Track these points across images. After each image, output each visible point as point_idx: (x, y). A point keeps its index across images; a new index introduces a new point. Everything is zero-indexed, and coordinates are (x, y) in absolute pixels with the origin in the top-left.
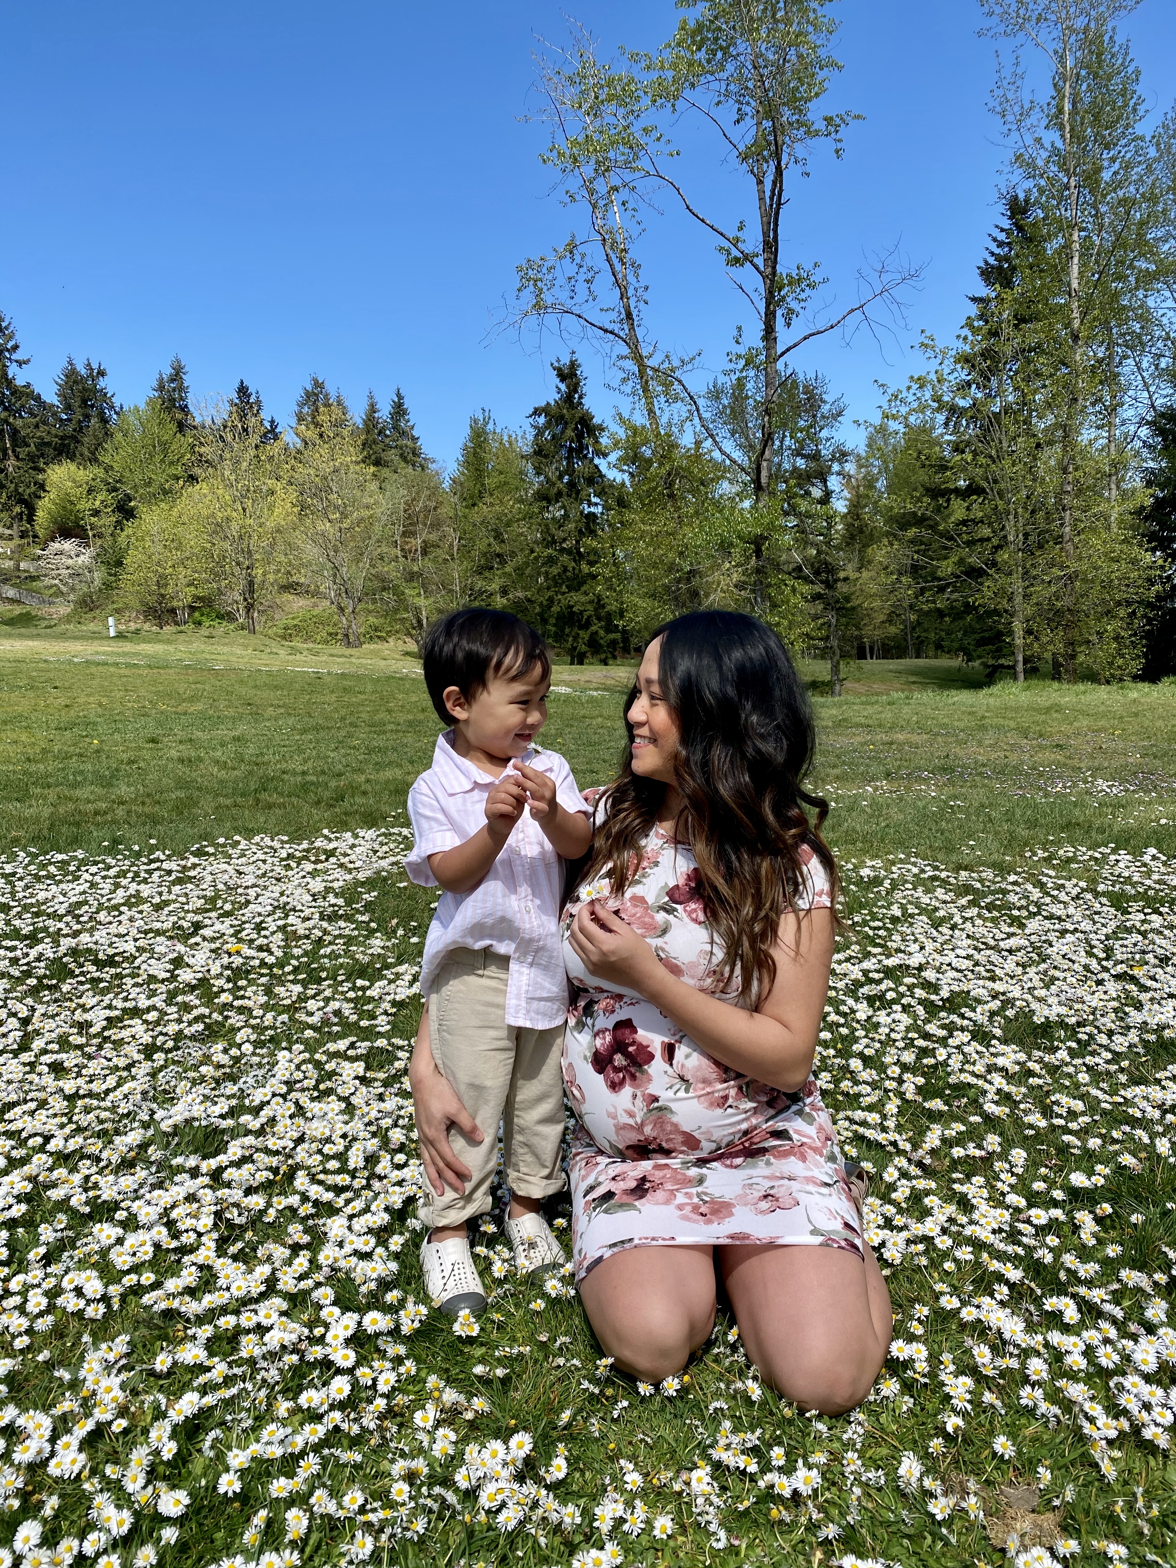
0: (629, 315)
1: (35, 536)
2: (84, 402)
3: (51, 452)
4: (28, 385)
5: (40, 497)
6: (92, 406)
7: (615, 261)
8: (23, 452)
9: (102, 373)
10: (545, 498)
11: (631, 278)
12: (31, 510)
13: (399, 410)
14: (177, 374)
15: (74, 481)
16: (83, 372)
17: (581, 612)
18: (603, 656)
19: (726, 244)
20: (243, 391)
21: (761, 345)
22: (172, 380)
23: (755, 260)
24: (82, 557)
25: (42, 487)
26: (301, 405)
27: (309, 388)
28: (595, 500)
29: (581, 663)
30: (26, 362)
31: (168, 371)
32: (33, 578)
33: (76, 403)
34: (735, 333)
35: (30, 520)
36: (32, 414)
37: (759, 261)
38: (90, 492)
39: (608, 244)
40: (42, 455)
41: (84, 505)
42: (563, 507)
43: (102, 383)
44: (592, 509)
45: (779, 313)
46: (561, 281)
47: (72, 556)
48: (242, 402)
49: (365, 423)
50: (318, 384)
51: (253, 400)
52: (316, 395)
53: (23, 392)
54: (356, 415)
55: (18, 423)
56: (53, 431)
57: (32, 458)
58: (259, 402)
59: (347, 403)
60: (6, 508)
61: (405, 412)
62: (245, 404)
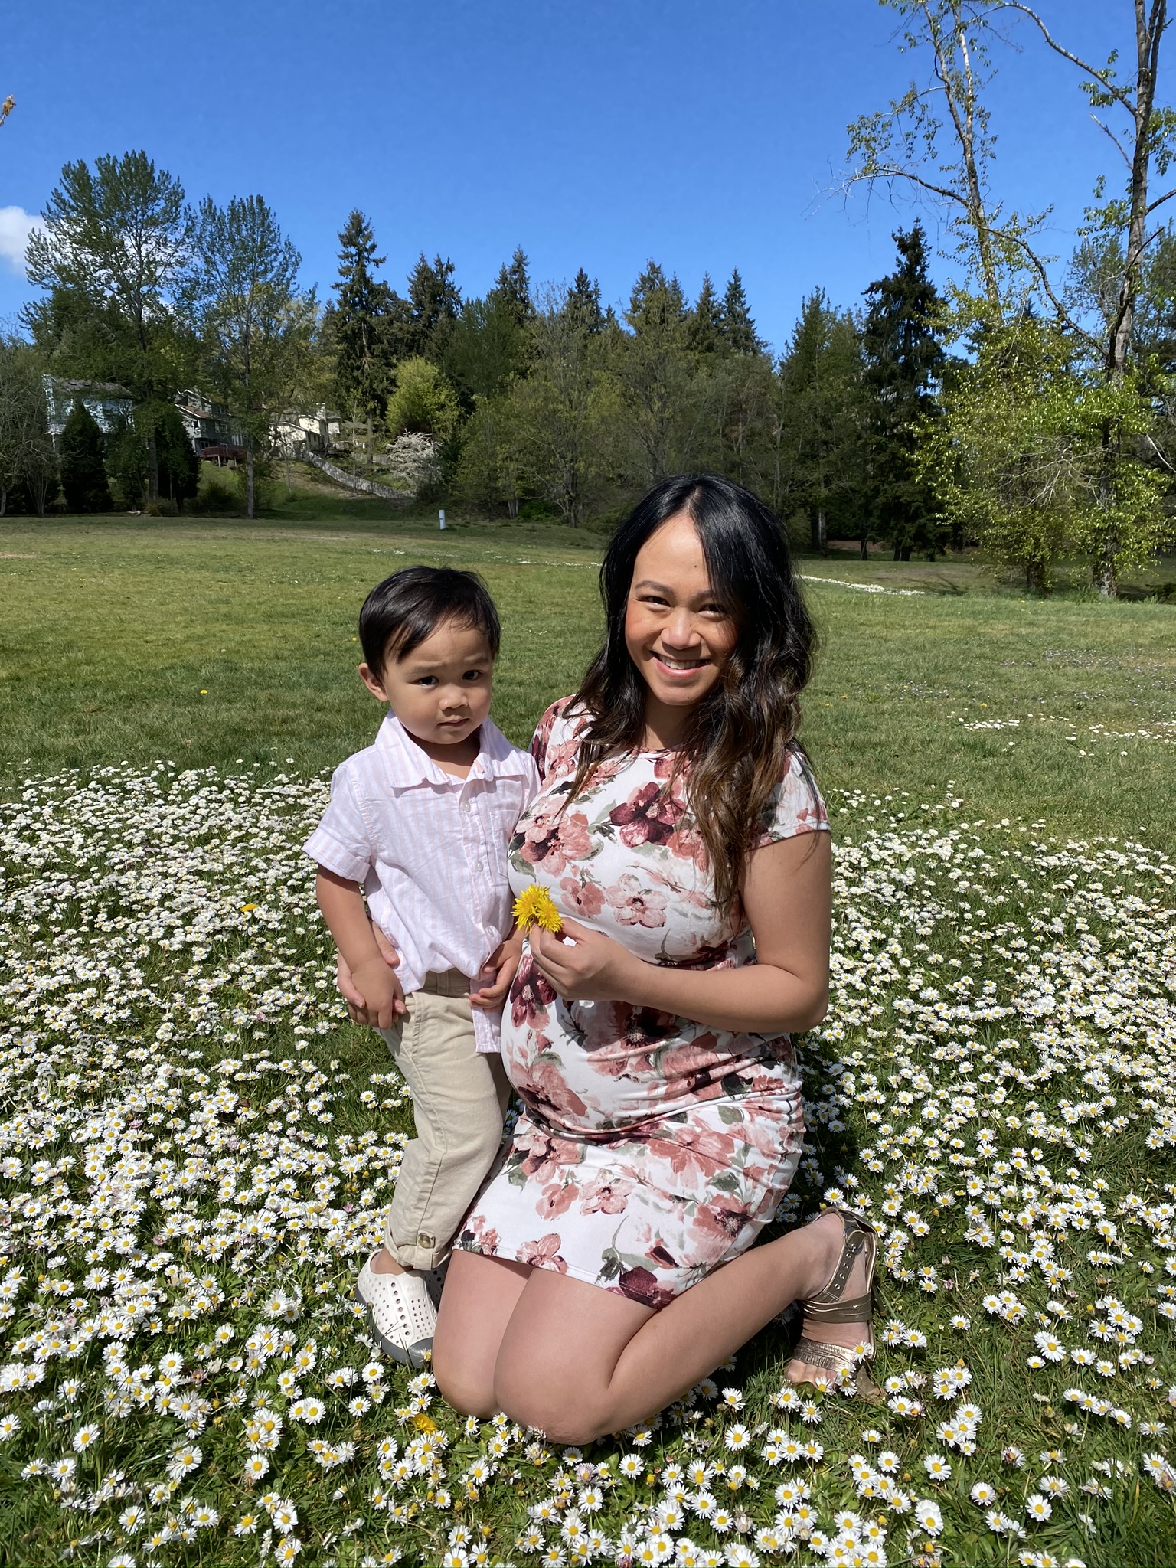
0: (972, 174)
1: (387, 431)
2: (434, 297)
3: (402, 348)
4: (385, 283)
5: (391, 392)
6: (441, 301)
7: (960, 111)
8: (377, 349)
9: (450, 269)
10: (876, 380)
11: (978, 130)
12: (384, 407)
13: (735, 293)
14: (519, 266)
15: (422, 376)
16: (433, 267)
17: (909, 503)
18: (930, 551)
19: (1093, 82)
20: (582, 280)
21: (1127, 196)
22: (514, 272)
23: (1127, 97)
24: (427, 451)
25: (393, 382)
26: (637, 292)
27: (646, 273)
28: (931, 381)
29: (906, 558)
30: (382, 261)
31: (510, 263)
32: (384, 471)
33: (426, 299)
34: (1097, 185)
35: (383, 415)
36: (388, 312)
37: (1132, 98)
38: (436, 386)
39: (953, 90)
40: (396, 352)
41: (430, 400)
42: (896, 389)
43: (450, 278)
44: (928, 391)
45: (1152, 158)
46: (898, 138)
47: (417, 448)
48: (580, 291)
49: (700, 307)
50: (654, 270)
51: (591, 289)
52: (653, 281)
53: (379, 291)
54: (691, 300)
55: (374, 321)
56: (406, 327)
57: (386, 355)
58: (597, 291)
59: (683, 287)
60: (362, 403)
61: (741, 294)
62: (584, 293)
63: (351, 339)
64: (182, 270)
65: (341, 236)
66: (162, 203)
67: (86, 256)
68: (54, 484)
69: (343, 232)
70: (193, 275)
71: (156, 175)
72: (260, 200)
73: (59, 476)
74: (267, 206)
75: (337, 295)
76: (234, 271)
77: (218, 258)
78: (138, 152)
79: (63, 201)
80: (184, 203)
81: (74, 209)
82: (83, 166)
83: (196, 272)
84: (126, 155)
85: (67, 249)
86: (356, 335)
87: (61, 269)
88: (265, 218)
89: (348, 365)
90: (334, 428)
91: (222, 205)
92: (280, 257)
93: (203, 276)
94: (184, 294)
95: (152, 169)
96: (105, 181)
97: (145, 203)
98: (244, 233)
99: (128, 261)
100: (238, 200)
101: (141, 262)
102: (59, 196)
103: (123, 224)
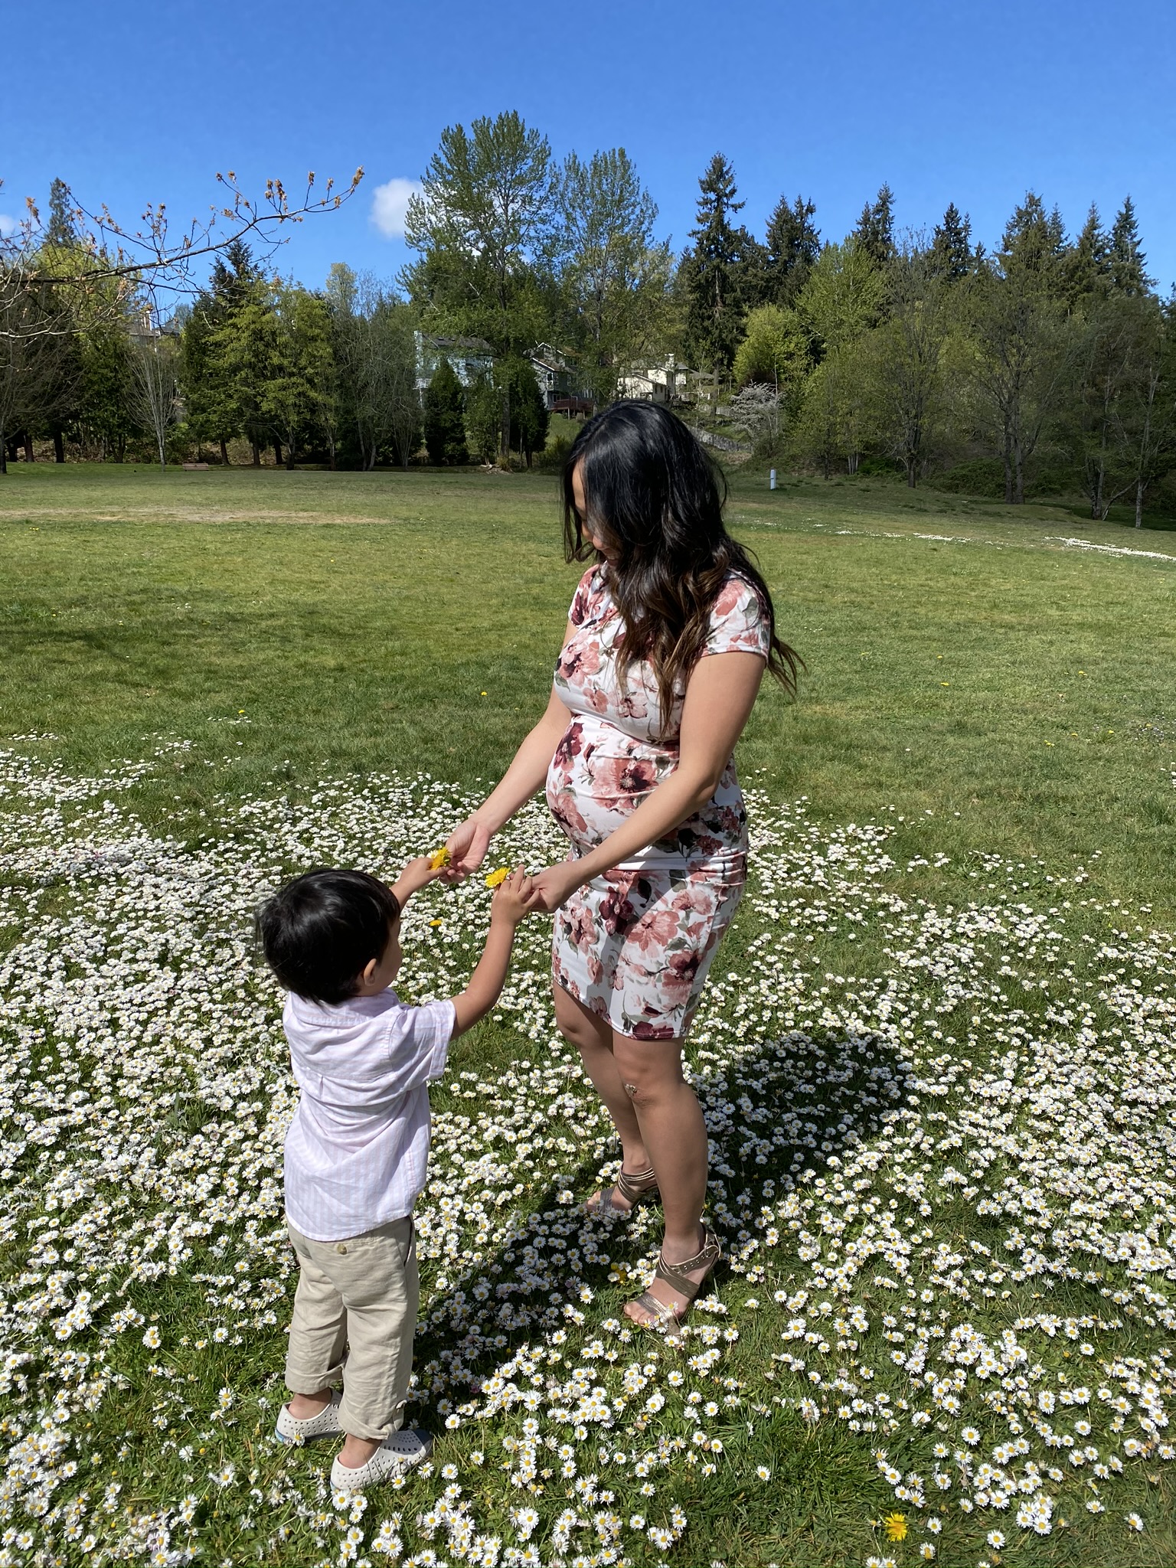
1: (734, 381)
2: (791, 241)
3: (757, 296)
4: (743, 229)
5: (740, 342)
6: (798, 245)
8: (729, 298)
12: (731, 355)
13: (1126, 223)
14: (884, 204)
15: (773, 324)
16: (793, 209)
20: (951, 216)
22: (878, 211)
24: (771, 401)
25: (742, 331)
26: (1011, 227)
27: (1023, 207)
30: (741, 206)
31: (875, 201)
32: (726, 423)
33: (783, 243)
35: (730, 364)
36: (743, 258)
38: (787, 334)
40: (748, 299)
41: (780, 349)
43: (810, 220)
47: (762, 401)
48: (949, 229)
49: (1082, 243)
50: (1033, 202)
51: (960, 226)
52: (1030, 214)
53: (736, 237)
54: (1072, 235)
55: (728, 268)
56: (760, 274)
57: (737, 303)
58: (967, 227)
59: (1064, 220)
60: (710, 354)
61: (1132, 226)
62: (953, 233)
63: (702, 288)
64: (544, 228)
65: (702, 182)
66: (530, 162)
67: (459, 218)
68: (418, 437)
69: (704, 177)
70: (553, 231)
71: (526, 134)
72: (622, 154)
73: (422, 429)
74: (628, 158)
75: (693, 243)
76: (593, 227)
77: (578, 214)
78: (511, 112)
79: (441, 166)
80: (550, 160)
81: (449, 172)
82: (460, 129)
83: (557, 229)
84: (500, 117)
85: (442, 212)
86: (710, 283)
87: (435, 232)
88: (626, 171)
89: (699, 315)
90: (681, 379)
91: (586, 160)
92: (637, 211)
93: (563, 232)
94: (544, 252)
95: (523, 129)
96: (480, 143)
97: (514, 162)
98: (605, 187)
99: (496, 221)
100: (601, 154)
101: (507, 221)
102: (437, 160)
103: (493, 184)
